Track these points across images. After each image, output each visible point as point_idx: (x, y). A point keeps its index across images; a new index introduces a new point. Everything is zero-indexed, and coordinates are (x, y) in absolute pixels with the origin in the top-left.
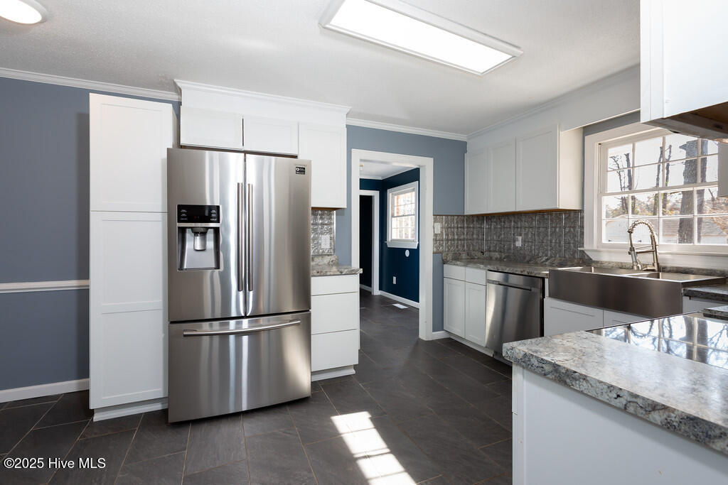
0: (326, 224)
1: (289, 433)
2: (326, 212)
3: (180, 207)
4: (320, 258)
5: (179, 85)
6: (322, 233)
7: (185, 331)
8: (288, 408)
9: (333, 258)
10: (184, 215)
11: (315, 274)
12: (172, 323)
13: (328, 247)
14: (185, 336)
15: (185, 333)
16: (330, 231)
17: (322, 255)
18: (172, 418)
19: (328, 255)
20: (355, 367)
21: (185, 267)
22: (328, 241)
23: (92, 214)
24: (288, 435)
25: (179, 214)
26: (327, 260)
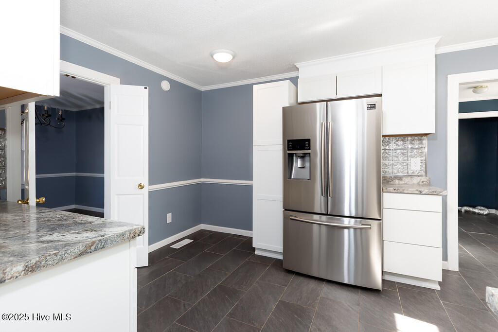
0: (416, 149)
1: (352, 309)
2: (416, 138)
3: (289, 141)
4: (409, 178)
5: (297, 66)
6: (412, 157)
7: (291, 216)
8: (360, 291)
9: (424, 179)
10: (290, 146)
11: (392, 191)
12: (286, 210)
13: (419, 168)
14: (291, 219)
15: (291, 217)
16: (421, 154)
17: (411, 176)
18: (285, 266)
19: (419, 176)
20: (440, 283)
21: (292, 177)
22: (419, 164)
23: (254, 148)
24: (351, 309)
25: (288, 145)
26: (416, 180)
